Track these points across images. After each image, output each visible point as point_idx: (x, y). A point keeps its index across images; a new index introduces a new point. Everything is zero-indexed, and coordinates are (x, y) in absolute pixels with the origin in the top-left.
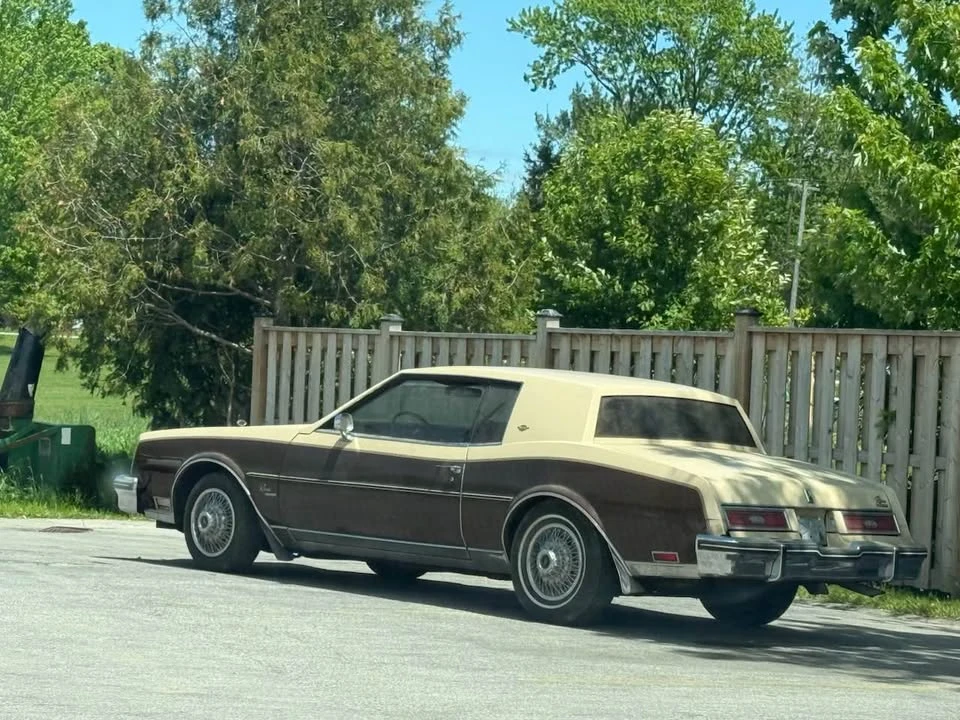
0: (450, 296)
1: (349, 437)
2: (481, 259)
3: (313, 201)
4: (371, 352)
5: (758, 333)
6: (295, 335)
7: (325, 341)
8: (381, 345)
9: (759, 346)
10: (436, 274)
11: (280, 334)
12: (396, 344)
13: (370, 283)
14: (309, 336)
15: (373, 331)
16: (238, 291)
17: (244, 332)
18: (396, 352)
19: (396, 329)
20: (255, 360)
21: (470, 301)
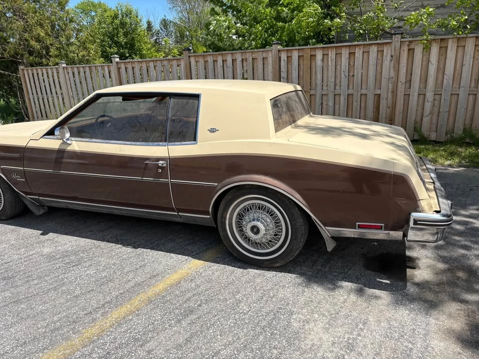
0: (77, 55)
1: (69, 142)
2: (84, 43)
3: (28, 27)
4: (58, 73)
5: (192, 56)
6: (32, 70)
7: (42, 71)
8: (61, 70)
9: (193, 60)
10: (72, 48)
11: (27, 70)
12: (65, 70)
13: (53, 51)
14: (37, 70)
15: (57, 66)
16: (11, 59)
17: (16, 70)
18: (66, 72)
19: (64, 65)
20: (21, 78)
21: (83, 56)
